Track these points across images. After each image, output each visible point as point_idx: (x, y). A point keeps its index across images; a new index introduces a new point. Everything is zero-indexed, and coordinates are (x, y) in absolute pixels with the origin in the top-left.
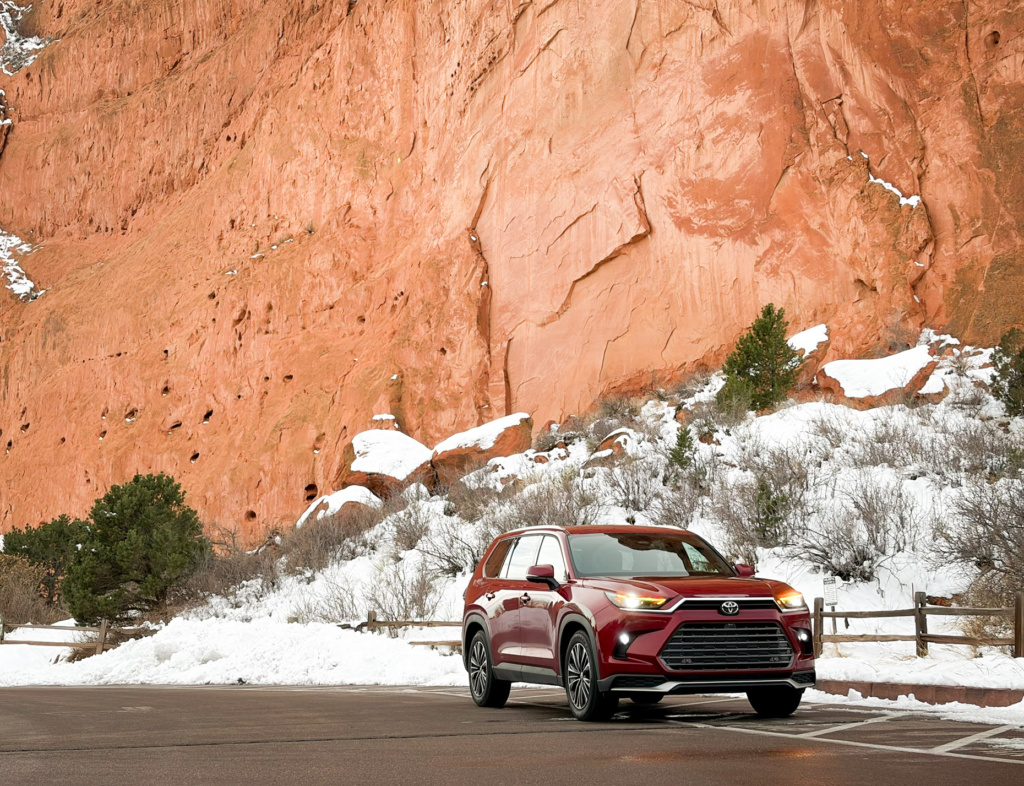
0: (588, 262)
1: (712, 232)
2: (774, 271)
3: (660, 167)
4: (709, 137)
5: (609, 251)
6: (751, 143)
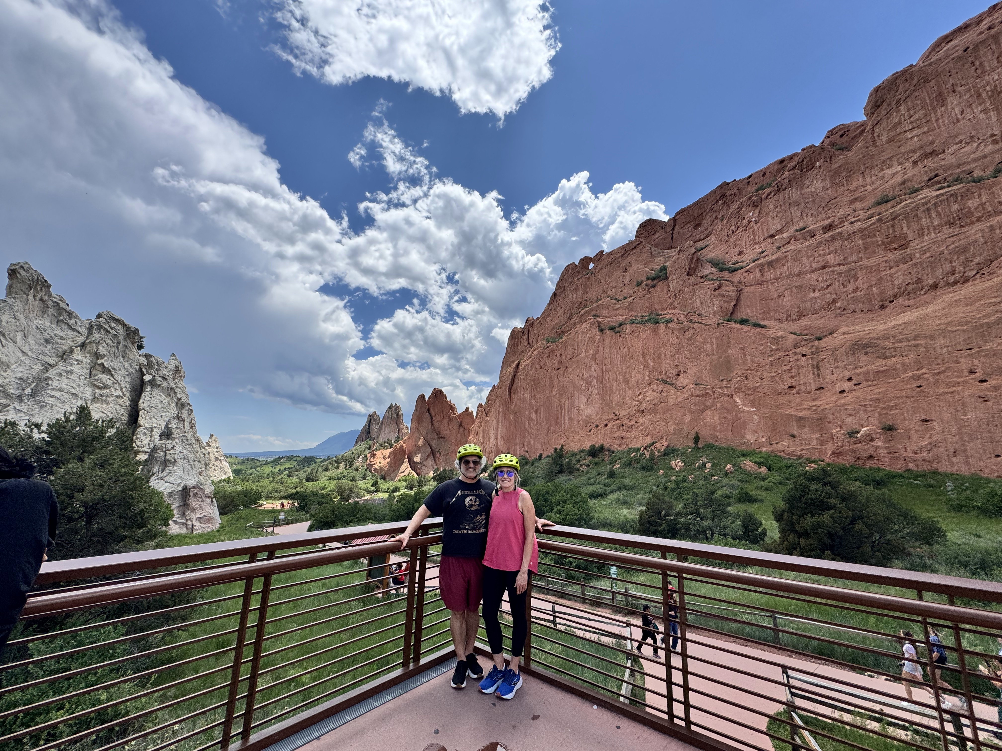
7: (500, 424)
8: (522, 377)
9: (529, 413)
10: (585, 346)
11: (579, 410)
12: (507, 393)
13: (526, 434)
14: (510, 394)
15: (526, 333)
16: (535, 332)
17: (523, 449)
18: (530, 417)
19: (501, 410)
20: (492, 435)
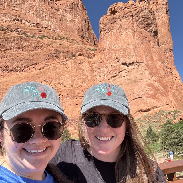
0: (134, 98)
1: (150, 98)
2: (158, 102)
3: (143, 91)
4: (148, 90)
5: (137, 98)
6: (152, 91)
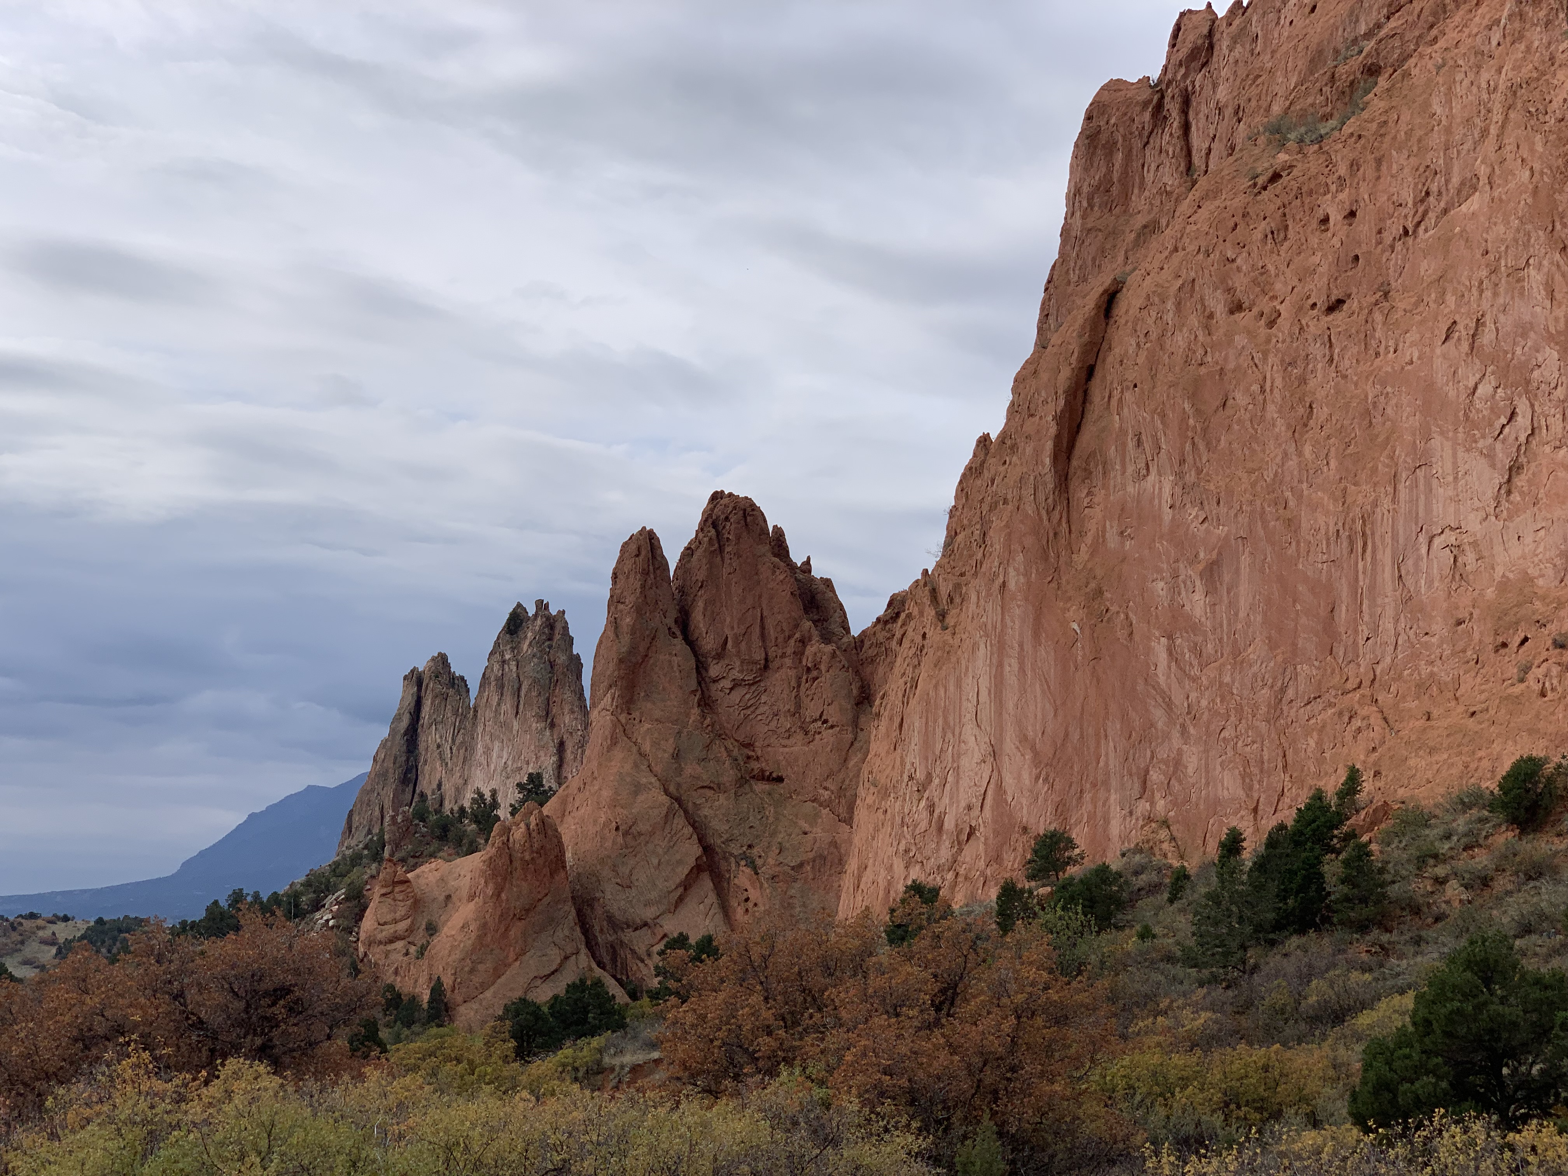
7: (1011, 666)
8: (1131, 376)
9: (1174, 590)
10: (1490, 144)
11: (1456, 550)
12: (1050, 481)
13: (1159, 715)
14: (1063, 480)
15: (1172, 108)
16: (1222, 94)
17: (1143, 807)
18: (1177, 612)
19: (1014, 582)
20: (969, 731)
